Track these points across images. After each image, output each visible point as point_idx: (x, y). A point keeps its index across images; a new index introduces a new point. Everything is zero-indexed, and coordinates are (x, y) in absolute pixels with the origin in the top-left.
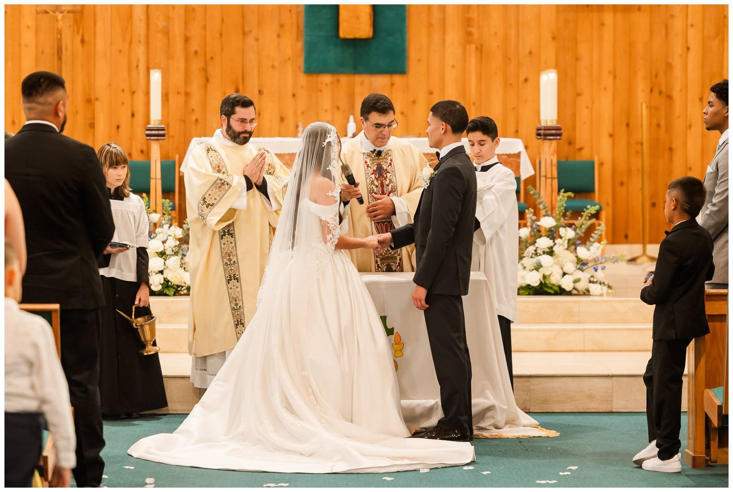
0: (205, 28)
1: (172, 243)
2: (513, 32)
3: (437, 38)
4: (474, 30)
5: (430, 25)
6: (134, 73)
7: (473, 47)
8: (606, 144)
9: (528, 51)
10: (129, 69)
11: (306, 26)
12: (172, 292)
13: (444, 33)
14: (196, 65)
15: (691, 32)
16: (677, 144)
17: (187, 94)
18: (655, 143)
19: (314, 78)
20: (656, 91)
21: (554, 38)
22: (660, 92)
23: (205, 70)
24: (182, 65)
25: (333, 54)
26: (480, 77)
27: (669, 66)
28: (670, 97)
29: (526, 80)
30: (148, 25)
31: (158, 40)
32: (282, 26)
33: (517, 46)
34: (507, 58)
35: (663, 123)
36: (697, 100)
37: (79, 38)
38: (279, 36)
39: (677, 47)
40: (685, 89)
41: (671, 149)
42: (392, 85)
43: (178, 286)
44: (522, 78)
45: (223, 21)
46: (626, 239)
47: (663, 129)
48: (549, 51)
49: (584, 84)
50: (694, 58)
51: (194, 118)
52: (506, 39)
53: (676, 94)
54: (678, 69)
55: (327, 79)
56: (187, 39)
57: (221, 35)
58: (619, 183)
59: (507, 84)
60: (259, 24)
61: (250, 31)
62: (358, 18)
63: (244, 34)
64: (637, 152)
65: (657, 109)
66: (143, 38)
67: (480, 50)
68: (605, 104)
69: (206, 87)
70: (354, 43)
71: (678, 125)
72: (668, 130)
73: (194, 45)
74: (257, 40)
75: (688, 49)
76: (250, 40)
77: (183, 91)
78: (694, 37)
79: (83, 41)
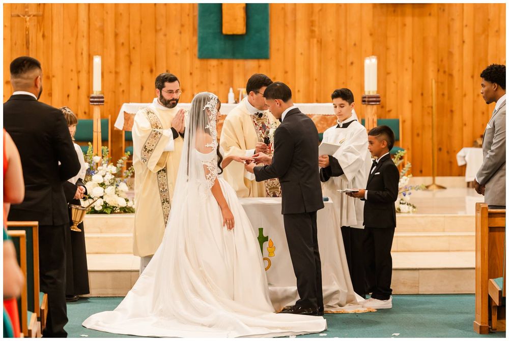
0: (129, 27)
1: (109, 177)
2: (343, 30)
3: (290, 34)
4: (316, 29)
5: (286, 25)
6: (80, 58)
7: (315, 40)
8: (407, 107)
9: (353, 43)
10: (76, 55)
11: (199, 26)
12: (109, 211)
13: (295, 30)
14: (123, 53)
15: (466, 30)
16: (456, 108)
17: (116, 73)
18: (441, 107)
19: (205, 62)
20: (441, 71)
21: (371, 35)
22: (445, 72)
23: (129, 56)
24: (113, 53)
25: (218, 45)
26: (320, 62)
27: (450, 54)
28: (451, 75)
29: (352, 63)
30: (89, 25)
31: (96, 35)
32: (182, 26)
33: (346, 39)
34: (339, 49)
35: (446, 93)
36: (470, 77)
37: (41, 34)
38: (180, 33)
39: (456, 41)
40: (461, 69)
41: (452, 111)
42: (259, 66)
43: (114, 207)
44: (349, 62)
45: (141, 22)
46: (421, 173)
47: (446, 97)
48: (368, 44)
49: (392, 67)
50: (467, 48)
51: (121, 89)
52: (338, 35)
53: (455, 73)
54: (456, 57)
55: (214, 62)
56: (116, 35)
57: (140, 31)
58: (416, 134)
59: (339, 66)
60: (167, 24)
61: (161, 29)
62: (236, 20)
63: (156, 31)
64: (429, 113)
65: (442, 83)
66: (85, 34)
67: (320, 42)
68: (407, 80)
69: (129, 68)
70: (233, 37)
71: (457, 94)
72: (450, 98)
73: (122, 39)
74: (165, 35)
75: (464, 42)
76: (161, 35)
77: (113, 71)
78: (468, 34)
79: (44, 36)
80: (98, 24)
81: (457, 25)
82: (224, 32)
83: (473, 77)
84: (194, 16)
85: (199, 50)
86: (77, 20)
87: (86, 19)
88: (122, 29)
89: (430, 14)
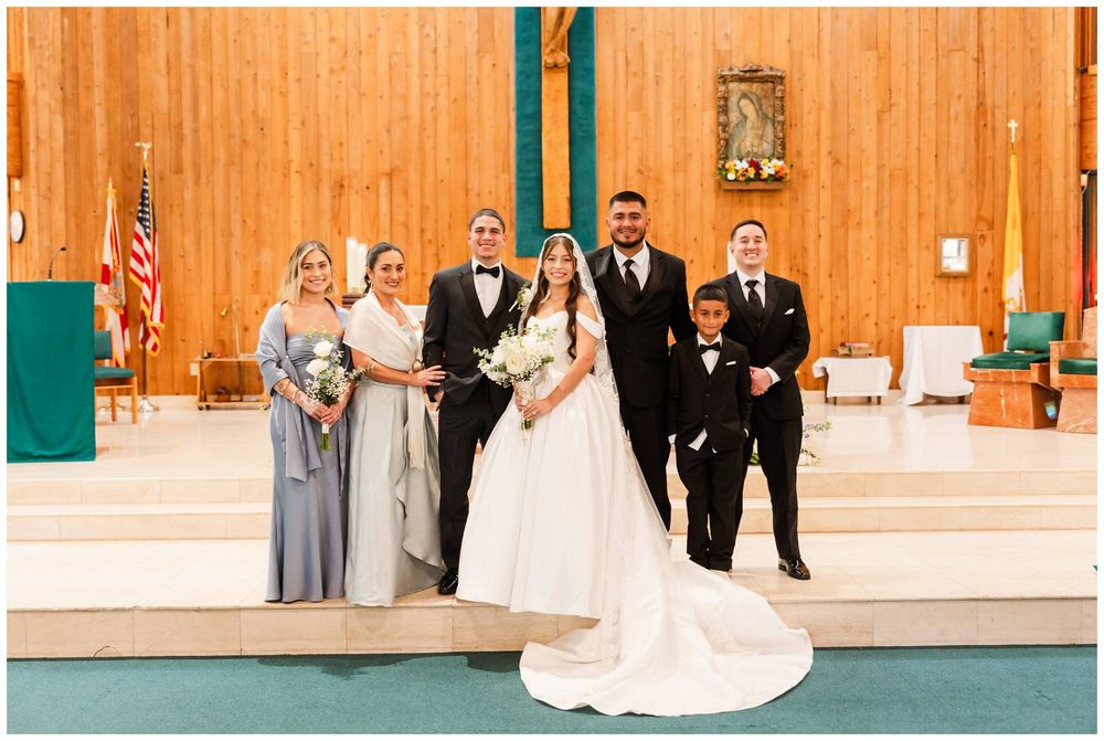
0: (437, 221)
2: (681, 224)
9: (692, 238)
11: (517, 219)
14: (430, 251)
15: (822, 222)
17: (423, 274)
19: (524, 261)
20: (795, 269)
21: (714, 228)
22: (798, 271)
23: (437, 255)
24: (419, 250)
25: (538, 241)
27: (805, 249)
28: (806, 274)
29: (692, 261)
30: (391, 220)
34: (677, 244)
36: (827, 277)
37: (336, 231)
39: (812, 236)
40: (818, 267)
50: (824, 243)
52: (676, 229)
53: (811, 273)
54: (812, 253)
55: (533, 261)
56: (422, 231)
57: (450, 227)
62: (558, 212)
66: (388, 230)
73: (429, 235)
75: (820, 236)
77: (420, 272)
78: (824, 227)
79: (339, 233)
80: (402, 218)
81: (812, 217)
82: (545, 226)
83: (830, 276)
84: (511, 209)
85: (517, 247)
86: (377, 214)
87: (388, 213)
88: (429, 225)
89: (781, 205)
